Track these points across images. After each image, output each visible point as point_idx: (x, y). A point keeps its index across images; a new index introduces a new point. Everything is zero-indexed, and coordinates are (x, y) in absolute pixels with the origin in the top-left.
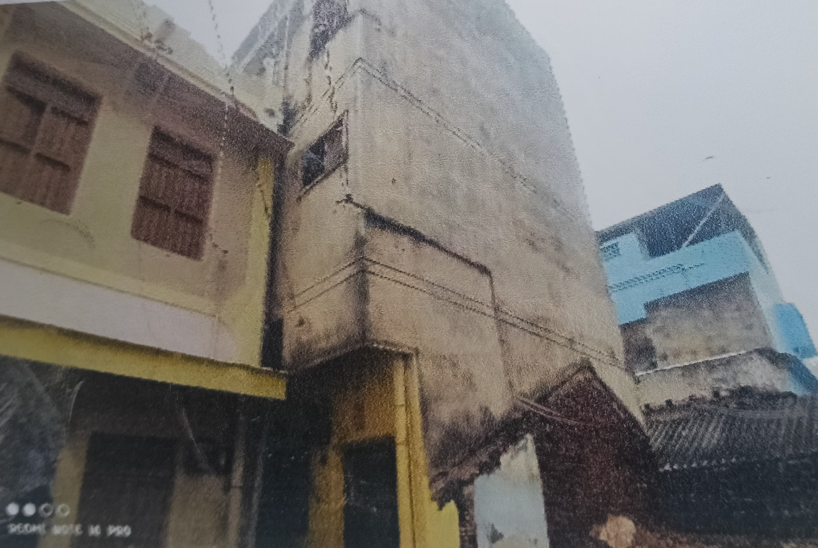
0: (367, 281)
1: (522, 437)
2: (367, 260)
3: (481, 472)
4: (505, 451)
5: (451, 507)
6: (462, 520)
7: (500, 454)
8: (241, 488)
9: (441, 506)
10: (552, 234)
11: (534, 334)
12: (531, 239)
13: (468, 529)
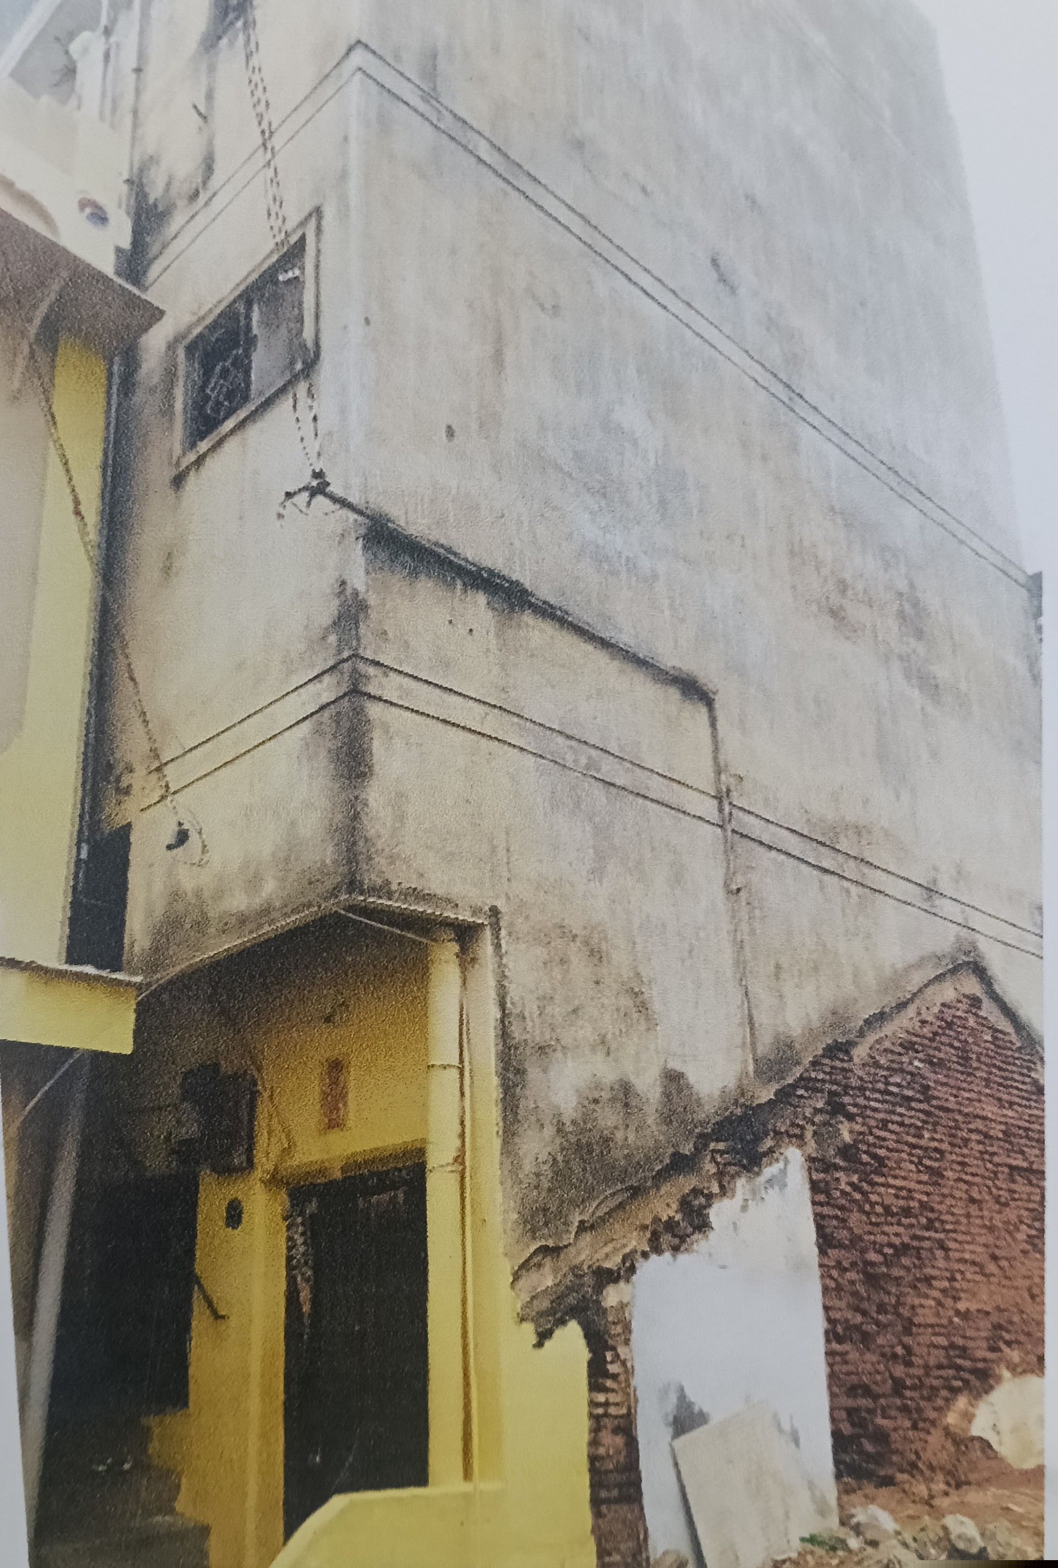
0: (369, 725)
1: (775, 1153)
2: (367, 660)
3: (655, 1247)
4: (725, 1190)
5: (571, 1339)
6: (598, 1371)
7: (710, 1200)
9: (543, 1336)
10: (902, 585)
11: (826, 871)
12: (835, 600)
13: (613, 1398)
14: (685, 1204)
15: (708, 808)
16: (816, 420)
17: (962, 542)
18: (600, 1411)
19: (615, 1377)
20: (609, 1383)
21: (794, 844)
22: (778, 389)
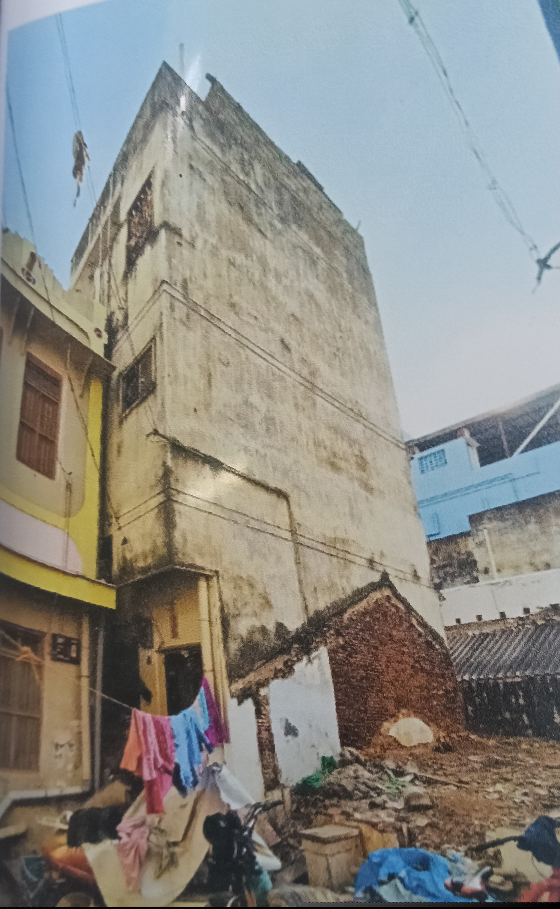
0: (174, 510)
1: (316, 648)
2: (173, 489)
3: (276, 677)
4: (299, 660)
5: (249, 704)
6: (259, 713)
7: (294, 663)
8: (88, 677)
9: (240, 702)
10: (357, 452)
11: (332, 555)
12: (332, 459)
13: (264, 721)
14: (285, 663)
15: (288, 535)
16: (323, 395)
17: (380, 435)
18: (260, 724)
19: (264, 715)
20: (263, 717)
21: (320, 547)
22: (308, 385)
